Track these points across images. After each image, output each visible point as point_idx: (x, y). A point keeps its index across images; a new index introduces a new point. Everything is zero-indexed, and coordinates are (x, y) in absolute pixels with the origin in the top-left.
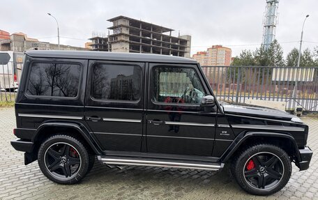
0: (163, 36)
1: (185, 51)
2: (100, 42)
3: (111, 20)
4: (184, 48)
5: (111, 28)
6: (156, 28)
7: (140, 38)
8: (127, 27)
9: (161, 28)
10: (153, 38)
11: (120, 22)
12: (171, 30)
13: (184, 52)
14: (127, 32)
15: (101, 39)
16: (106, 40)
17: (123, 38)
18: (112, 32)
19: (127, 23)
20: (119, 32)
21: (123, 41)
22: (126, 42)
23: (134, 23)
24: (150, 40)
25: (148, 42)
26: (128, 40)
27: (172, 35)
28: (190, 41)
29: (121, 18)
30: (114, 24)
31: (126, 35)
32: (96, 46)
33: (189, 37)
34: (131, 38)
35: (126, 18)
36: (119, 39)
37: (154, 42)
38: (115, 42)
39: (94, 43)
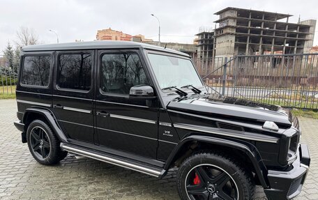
0: (278, 23)
1: (307, 38)
2: (206, 37)
3: (218, 14)
4: (305, 35)
5: (217, 22)
6: (269, 16)
7: (247, 29)
8: (234, 18)
9: (276, 14)
10: (265, 26)
11: (227, 14)
12: (288, 16)
13: (304, 41)
14: (234, 24)
15: (207, 34)
16: (212, 34)
17: (228, 31)
18: (218, 26)
19: (235, 15)
20: (225, 25)
21: (229, 34)
22: (232, 34)
23: (243, 13)
24: (261, 30)
25: (258, 32)
26: (234, 32)
27: (289, 22)
28: (314, 26)
29: (228, 9)
30: (221, 17)
31: (232, 27)
32: (202, 41)
33: (314, 22)
34: (238, 30)
35: (234, 9)
36: (225, 32)
37: (265, 32)
38: (221, 36)
39: (200, 38)
